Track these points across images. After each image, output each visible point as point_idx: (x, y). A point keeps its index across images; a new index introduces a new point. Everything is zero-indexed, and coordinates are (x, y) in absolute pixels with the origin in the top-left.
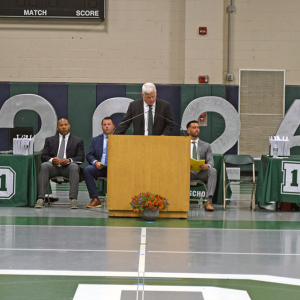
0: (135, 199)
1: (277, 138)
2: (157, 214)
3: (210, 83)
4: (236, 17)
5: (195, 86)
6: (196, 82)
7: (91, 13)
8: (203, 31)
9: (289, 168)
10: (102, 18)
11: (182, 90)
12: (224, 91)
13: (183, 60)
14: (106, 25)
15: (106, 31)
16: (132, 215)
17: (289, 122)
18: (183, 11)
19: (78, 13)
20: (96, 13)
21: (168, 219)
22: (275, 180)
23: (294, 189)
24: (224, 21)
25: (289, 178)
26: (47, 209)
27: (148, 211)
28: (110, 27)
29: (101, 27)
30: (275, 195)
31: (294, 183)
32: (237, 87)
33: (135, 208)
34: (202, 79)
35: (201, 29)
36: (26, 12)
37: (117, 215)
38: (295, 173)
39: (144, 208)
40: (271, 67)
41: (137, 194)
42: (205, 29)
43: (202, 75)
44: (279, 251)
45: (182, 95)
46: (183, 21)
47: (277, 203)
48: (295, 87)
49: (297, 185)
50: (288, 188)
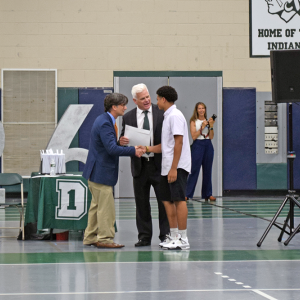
1: (50, 152)
9: (65, 187)
17: (63, 132)
22: (49, 203)
23: (71, 213)
25: (65, 200)
31: (72, 206)
38: (72, 193)
40: (39, 66)
44: (55, 289)
47: (52, 230)
48: (69, 90)
49: (74, 208)
50: (63, 212)
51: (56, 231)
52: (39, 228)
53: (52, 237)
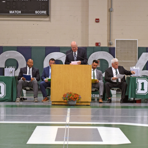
0: (65, 96)
2: (75, 103)
3: (101, 46)
4: (114, 14)
5: (94, 47)
6: (94, 46)
7: (43, 12)
8: (97, 21)
9: (140, 81)
10: (48, 15)
11: (88, 50)
12: (108, 50)
13: (88, 35)
14: (50, 18)
15: (50, 21)
16: (63, 104)
17: (140, 64)
18: (87, 11)
19: (36, 12)
20: (45, 12)
21: (81, 105)
22: (133, 87)
23: (142, 92)
24: (108, 16)
25: (140, 87)
26: (21, 103)
27: (71, 101)
28: (52, 19)
29: (47, 19)
30: (133, 95)
31: (143, 89)
32: (114, 48)
33: (64, 100)
34: (97, 44)
35: (96, 19)
36: (11, 12)
37: (56, 103)
38: (143, 84)
39: (69, 99)
40: (131, 38)
41: (66, 93)
42: (98, 19)
43: (97, 42)
45: (88, 52)
46: (88, 16)
47: (134, 99)
48: (143, 48)
49: (144, 90)
50: (139, 91)
51: (136, 99)
52: (129, 98)
53: (134, 102)
